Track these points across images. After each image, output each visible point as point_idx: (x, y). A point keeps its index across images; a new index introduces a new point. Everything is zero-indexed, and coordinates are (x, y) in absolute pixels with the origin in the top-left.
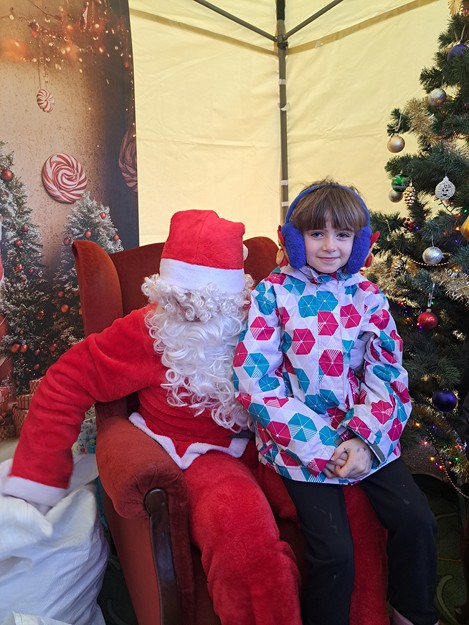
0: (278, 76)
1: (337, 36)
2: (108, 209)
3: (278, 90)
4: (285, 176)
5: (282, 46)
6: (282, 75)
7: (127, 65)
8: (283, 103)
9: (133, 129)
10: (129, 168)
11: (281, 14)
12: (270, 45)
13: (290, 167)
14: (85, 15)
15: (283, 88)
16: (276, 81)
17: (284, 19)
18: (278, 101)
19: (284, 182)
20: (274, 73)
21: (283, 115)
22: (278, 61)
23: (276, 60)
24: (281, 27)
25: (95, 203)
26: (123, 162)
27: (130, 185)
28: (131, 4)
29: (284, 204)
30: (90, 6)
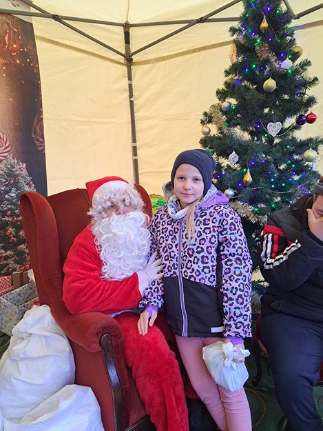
0: (127, 79)
1: (164, 59)
2: (25, 165)
3: (127, 87)
4: (134, 140)
5: (129, 60)
6: (130, 78)
7: (35, 71)
8: (131, 96)
9: (41, 113)
10: (39, 138)
11: (127, 41)
12: (122, 59)
13: (137, 135)
14: (6, 38)
15: (130, 86)
16: (126, 81)
17: (129, 44)
18: (128, 94)
19: (134, 144)
20: (124, 76)
21: (132, 103)
22: (126, 69)
23: (125, 69)
24: (127, 49)
25: (16, 161)
26: (35, 134)
27: (40, 148)
28: (36, 33)
29: (135, 158)
30: (9, 33)
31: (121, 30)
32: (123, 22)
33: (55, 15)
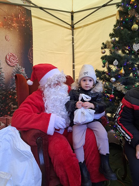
1: (87, 25)
2: (24, 69)
4: (74, 62)
5: (73, 27)
6: (73, 35)
7: (31, 30)
9: (32, 47)
10: (31, 58)
11: (72, 19)
12: (69, 27)
13: (75, 59)
14: (19, 16)
15: (73, 38)
16: (71, 36)
18: (72, 42)
19: (73, 64)
20: (71, 34)
21: (73, 45)
22: (71, 31)
24: (72, 22)
25: (20, 67)
26: (29, 56)
27: (31, 62)
28: (32, 14)
29: (73, 70)
30: (21, 14)
31: (70, 15)
32: (71, 11)
33: (40, 7)
